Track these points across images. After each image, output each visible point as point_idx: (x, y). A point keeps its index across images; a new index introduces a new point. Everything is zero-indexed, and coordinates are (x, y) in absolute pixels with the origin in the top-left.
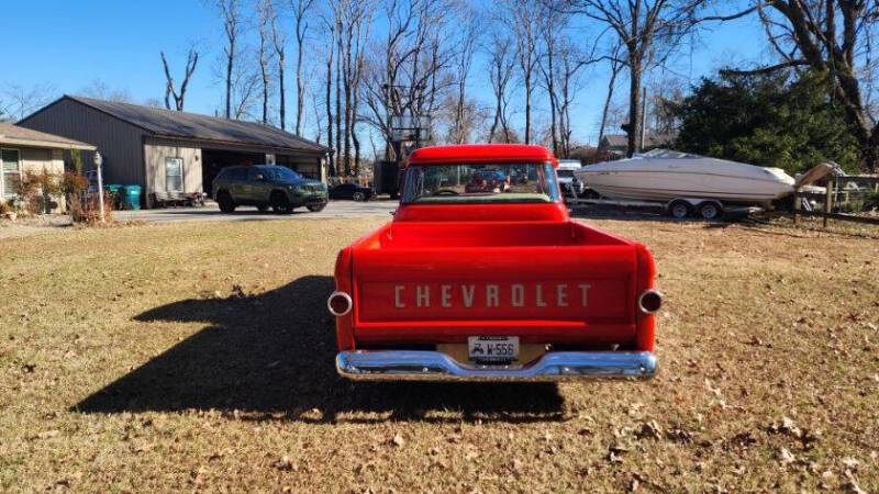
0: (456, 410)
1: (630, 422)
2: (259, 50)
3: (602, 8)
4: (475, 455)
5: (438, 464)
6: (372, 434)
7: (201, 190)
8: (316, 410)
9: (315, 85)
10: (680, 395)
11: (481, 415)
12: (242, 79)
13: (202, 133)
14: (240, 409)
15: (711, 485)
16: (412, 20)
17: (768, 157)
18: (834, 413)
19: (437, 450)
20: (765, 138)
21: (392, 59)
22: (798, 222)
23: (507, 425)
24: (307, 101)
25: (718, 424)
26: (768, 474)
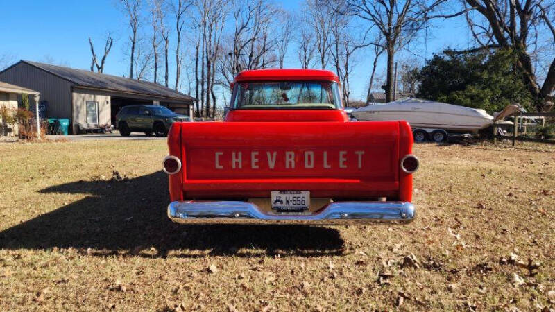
0: (262, 248)
1: (394, 256)
2: (153, 37)
3: (369, 13)
4: (273, 279)
5: (242, 286)
6: (194, 266)
7: (110, 123)
8: (153, 248)
9: (188, 61)
10: (431, 238)
11: (280, 251)
12: (142, 57)
13: (111, 86)
14: (93, 247)
15: (463, 301)
16: (250, 20)
17: (475, 102)
18: (546, 251)
19: (242, 275)
20: (473, 91)
21: (237, 45)
22: (496, 143)
23: (300, 258)
24: (182, 70)
25: (461, 258)
26: (506, 294)
